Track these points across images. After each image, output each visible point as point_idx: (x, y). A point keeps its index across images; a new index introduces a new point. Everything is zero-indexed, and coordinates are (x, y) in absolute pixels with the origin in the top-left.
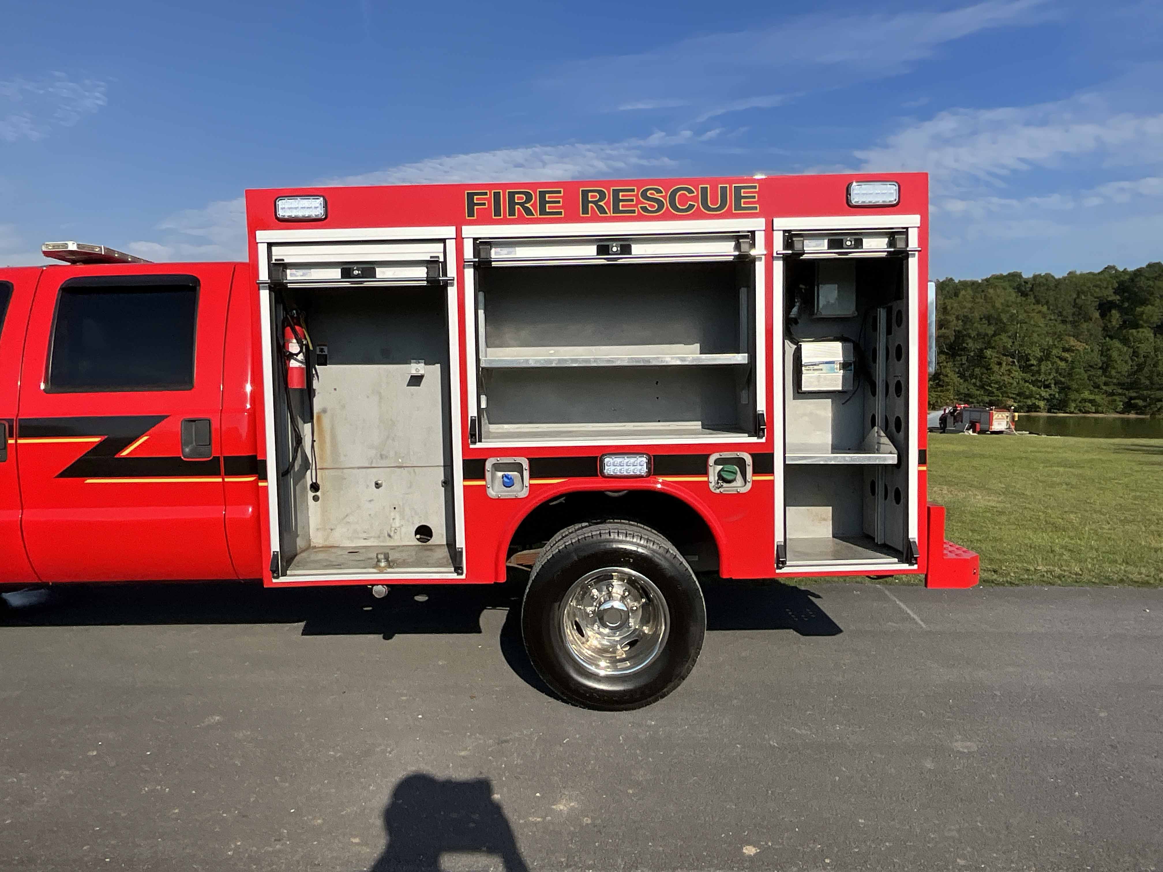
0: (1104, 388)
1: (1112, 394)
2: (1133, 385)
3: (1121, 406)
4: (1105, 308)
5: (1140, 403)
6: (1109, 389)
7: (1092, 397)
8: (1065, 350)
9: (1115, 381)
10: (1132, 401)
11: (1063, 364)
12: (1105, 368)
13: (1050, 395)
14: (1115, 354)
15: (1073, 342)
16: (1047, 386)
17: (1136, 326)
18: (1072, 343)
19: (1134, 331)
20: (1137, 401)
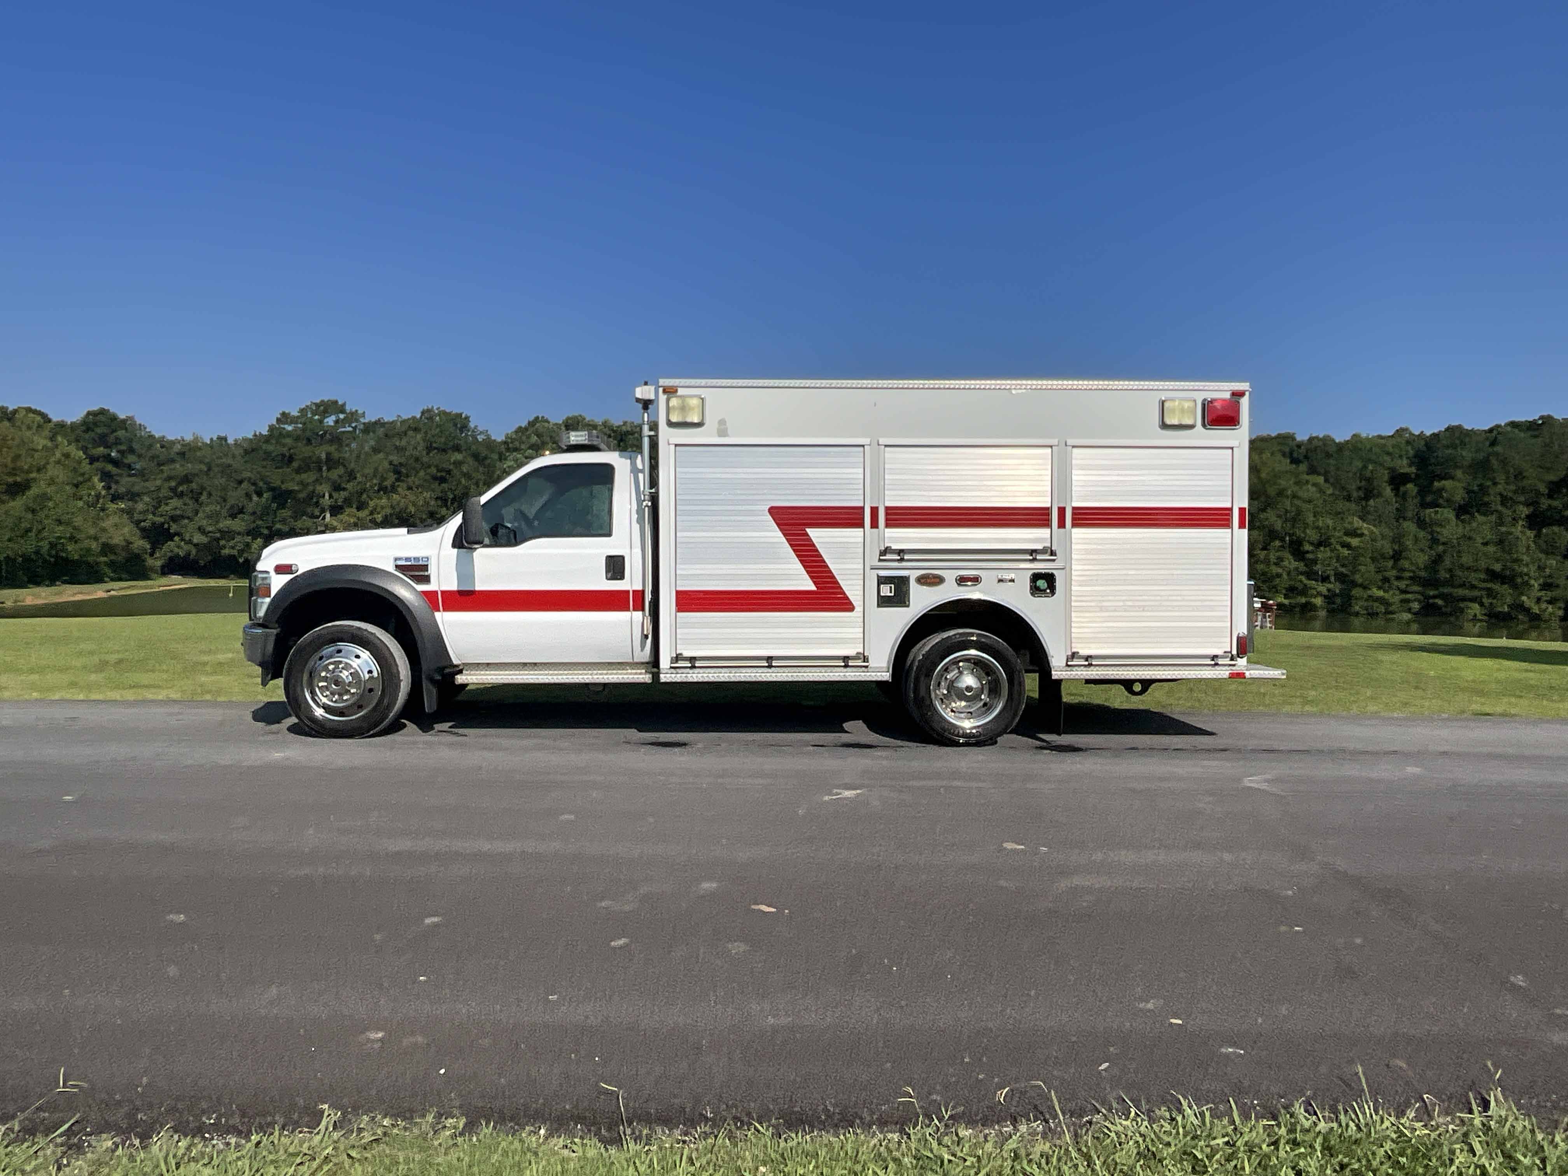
0: (1396, 583)
1: (1406, 591)
2: (1431, 581)
4: (1397, 480)
6: (1402, 584)
8: (1348, 533)
9: (1409, 575)
10: (1431, 601)
11: (1346, 552)
12: (1397, 556)
13: (1329, 590)
14: (1409, 541)
15: (1357, 523)
16: (1325, 579)
17: (1436, 505)
18: (1356, 525)
19: (1432, 511)
20: (1436, 601)
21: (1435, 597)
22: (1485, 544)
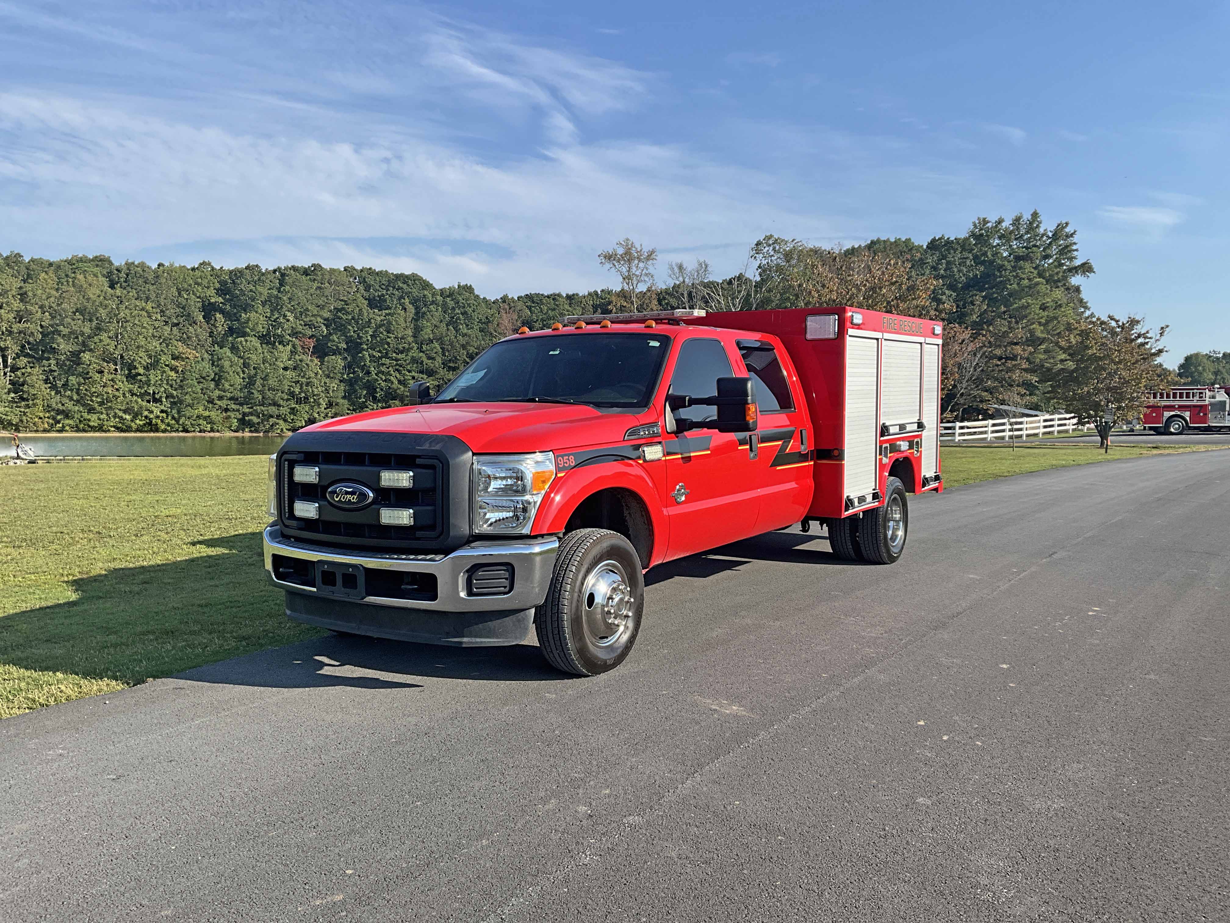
0: (219, 402)
1: (226, 410)
2: (247, 400)
3: (235, 423)
4: (209, 310)
5: (255, 419)
6: (223, 403)
7: (207, 413)
8: (174, 357)
9: (229, 395)
10: (247, 418)
11: (173, 374)
14: (227, 364)
15: (181, 348)
17: (245, 334)
18: (181, 350)
19: (243, 339)
20: (250, 417)
21: (251, 414)
22: (285, 369)
